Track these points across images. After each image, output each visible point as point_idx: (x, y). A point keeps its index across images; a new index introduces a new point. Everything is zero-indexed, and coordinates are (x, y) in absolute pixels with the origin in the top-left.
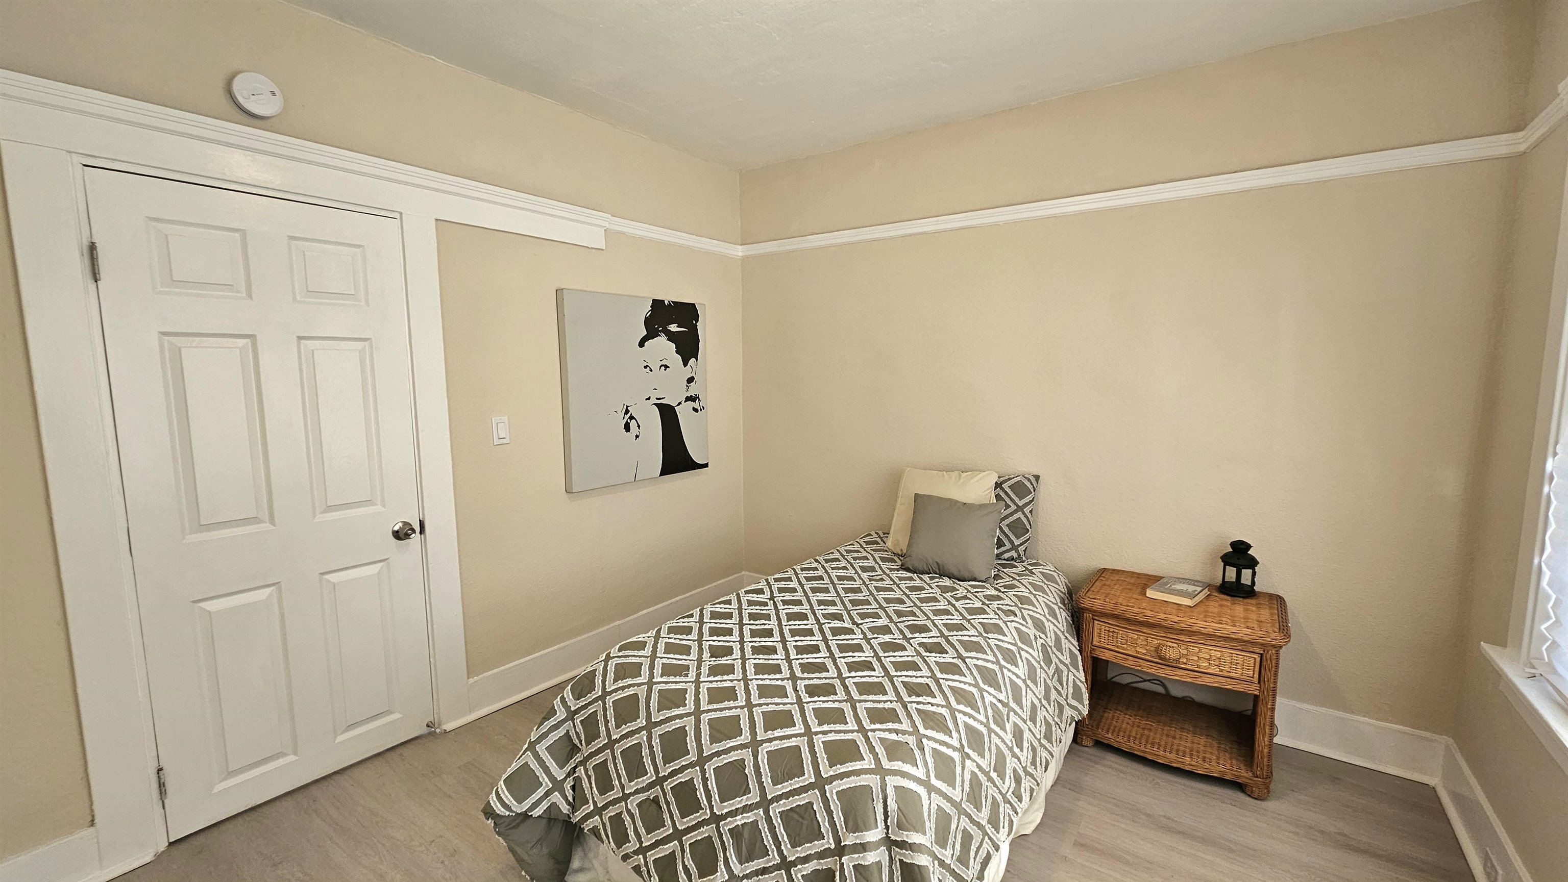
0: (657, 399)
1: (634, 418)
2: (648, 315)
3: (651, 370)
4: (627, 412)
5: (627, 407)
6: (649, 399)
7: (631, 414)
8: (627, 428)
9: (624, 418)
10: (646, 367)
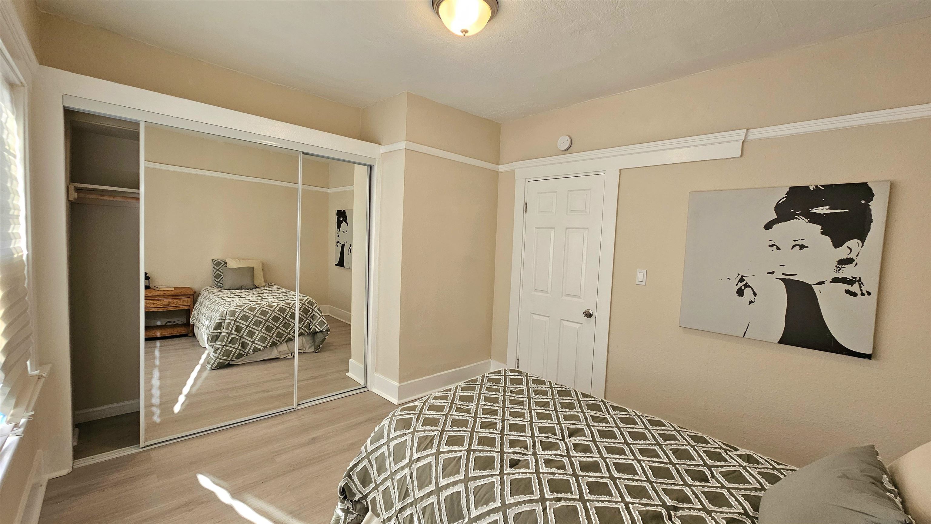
0: (783, 274)
1: (749, 286)
2: (781, 202)
3: (779, 249)
4: (742, 280)
5: (742, 276)
6: (772, 273)
7: (747, 283)
8: (740, 293)
9: (737, 285)
10: (771, 246)
